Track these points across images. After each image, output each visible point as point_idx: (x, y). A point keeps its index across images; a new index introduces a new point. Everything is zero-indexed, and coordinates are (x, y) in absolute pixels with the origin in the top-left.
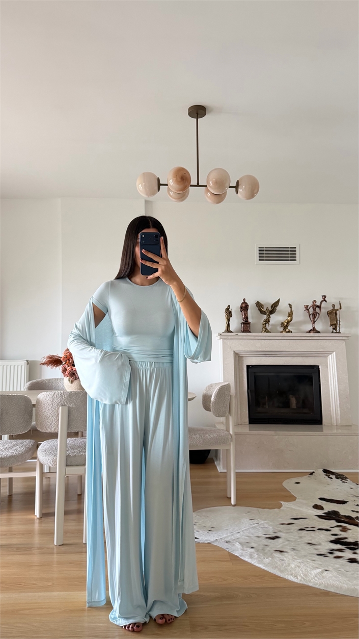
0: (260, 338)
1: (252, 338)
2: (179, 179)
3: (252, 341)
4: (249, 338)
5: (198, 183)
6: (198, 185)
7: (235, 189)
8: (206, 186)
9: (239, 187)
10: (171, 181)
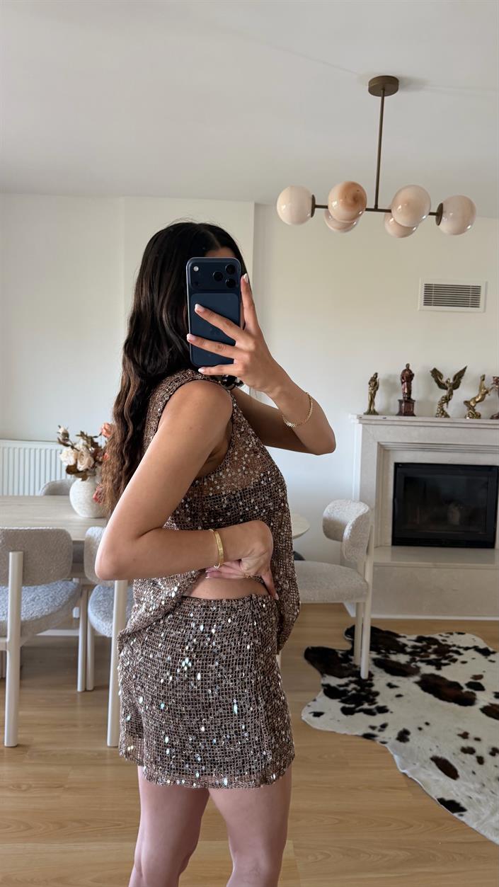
0: (418, 424)
1: (407, 423)
2: (350, 201)
3: (405, 428)
4: (403, 423)
5: (376, 205)
6: (376, 209)
7: (435, 217)
8: (389, 211)
9: (444, 215)
10: (335, 203)
